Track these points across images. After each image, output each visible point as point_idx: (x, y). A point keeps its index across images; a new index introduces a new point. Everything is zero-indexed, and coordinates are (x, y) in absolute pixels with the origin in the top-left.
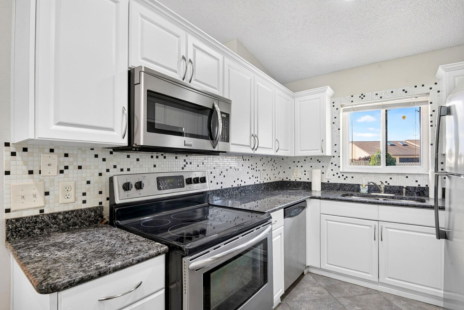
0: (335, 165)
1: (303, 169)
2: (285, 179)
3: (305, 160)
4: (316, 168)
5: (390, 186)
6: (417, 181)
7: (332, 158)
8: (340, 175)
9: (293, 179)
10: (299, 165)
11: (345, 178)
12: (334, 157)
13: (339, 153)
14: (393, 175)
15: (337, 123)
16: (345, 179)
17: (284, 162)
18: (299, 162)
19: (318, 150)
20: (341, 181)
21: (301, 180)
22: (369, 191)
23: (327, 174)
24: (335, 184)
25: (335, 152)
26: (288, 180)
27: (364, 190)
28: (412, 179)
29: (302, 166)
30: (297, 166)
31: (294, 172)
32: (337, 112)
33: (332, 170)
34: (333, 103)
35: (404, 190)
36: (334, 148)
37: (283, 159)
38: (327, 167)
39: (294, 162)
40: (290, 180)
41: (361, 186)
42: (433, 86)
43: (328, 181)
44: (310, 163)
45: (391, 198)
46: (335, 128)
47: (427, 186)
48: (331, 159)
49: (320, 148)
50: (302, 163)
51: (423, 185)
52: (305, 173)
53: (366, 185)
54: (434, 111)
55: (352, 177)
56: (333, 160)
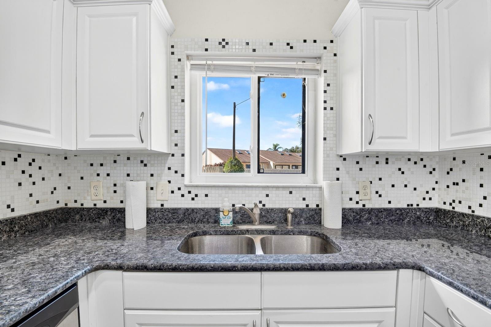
0: (176, 172)
1: (110, 181)
2: (71, 205)
3: (115, 162)
4: (138, 178)
5: (267, 209)
6: (304, 199)
7: (170, 157)
8: (184, 191)
9: (88, 204)
10: (103, 171)
11: (194, 196)
12: (173, 155)
13: (183, 148)
14: (271, 189)
15: (179, 87)
16: (193, 199)
17: (69, 165)
18: (102, 165)
19: (132, 136)
20: (186, 203)
21: (108, 205)
22: (235, 222)
23: (159, 190)
24: (175, 211)
25: (176, 145)
26: (78, 205)
27: (226, 221)
28: (298, 196)
29: (108, 175)
30: (98, 175)
31: (92, 189)
32: (179, 67)
33: (169, 182)
34: (172, 47)
35: (289, 216)
36: (173, 138)
37: (66, 158)
38: (160, 175)
39: (92, 165)
40: (82, 205)
41: (221, 213)
42: (329, 45)
43: (162, 205)
44: (125, 168)
45: (271, 234)
46: (176, 97)
47: (318, 206)
48: (167, 159)
49: (136, 133)
50: (109, 168)
51: (313, 206)
52: (115, 188)
53: (229, 212)
54: (328, 85)
55: (206, 195)
56: (171, 161)
